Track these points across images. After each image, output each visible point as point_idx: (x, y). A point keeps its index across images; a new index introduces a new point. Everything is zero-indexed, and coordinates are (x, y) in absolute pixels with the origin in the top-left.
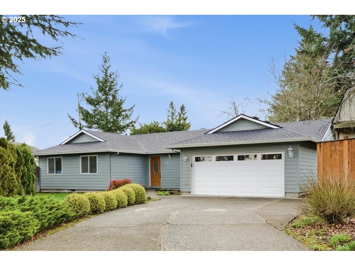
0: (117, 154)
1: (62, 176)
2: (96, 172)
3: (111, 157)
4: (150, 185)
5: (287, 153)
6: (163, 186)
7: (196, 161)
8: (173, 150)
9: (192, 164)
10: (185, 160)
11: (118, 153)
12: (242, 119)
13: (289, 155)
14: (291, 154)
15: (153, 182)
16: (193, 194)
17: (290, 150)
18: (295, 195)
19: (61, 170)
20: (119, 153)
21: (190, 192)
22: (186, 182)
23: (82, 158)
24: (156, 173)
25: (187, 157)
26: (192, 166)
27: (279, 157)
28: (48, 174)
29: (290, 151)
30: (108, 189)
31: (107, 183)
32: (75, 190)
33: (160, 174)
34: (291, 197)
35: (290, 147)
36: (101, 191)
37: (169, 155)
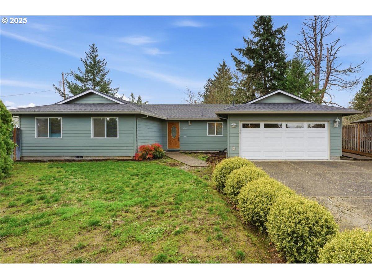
0: (146, 117)
1: (61, 140)
2: (117, 136)
3: (137, 120)
4: (168, 148)
5: (332, 123)
6: (182, 148)
7: (243, 128)
9: (240, 131)
10: (234, 126)
11: (148, 117)
15: (171, 145)
18: (338, 158)
19: (60, 133)
23: (94, 120)
24: (174, 137)
25: (235, 123)
27: (323, 126)
28: (36, 137)
29: (337, 122)
30: (135, 155)
31: (132, 148)
32: (82, 157)
33: (179, 138)
34: (335, 159)
35: (337, 119)
36: (124, 157)
37: (189, 122)
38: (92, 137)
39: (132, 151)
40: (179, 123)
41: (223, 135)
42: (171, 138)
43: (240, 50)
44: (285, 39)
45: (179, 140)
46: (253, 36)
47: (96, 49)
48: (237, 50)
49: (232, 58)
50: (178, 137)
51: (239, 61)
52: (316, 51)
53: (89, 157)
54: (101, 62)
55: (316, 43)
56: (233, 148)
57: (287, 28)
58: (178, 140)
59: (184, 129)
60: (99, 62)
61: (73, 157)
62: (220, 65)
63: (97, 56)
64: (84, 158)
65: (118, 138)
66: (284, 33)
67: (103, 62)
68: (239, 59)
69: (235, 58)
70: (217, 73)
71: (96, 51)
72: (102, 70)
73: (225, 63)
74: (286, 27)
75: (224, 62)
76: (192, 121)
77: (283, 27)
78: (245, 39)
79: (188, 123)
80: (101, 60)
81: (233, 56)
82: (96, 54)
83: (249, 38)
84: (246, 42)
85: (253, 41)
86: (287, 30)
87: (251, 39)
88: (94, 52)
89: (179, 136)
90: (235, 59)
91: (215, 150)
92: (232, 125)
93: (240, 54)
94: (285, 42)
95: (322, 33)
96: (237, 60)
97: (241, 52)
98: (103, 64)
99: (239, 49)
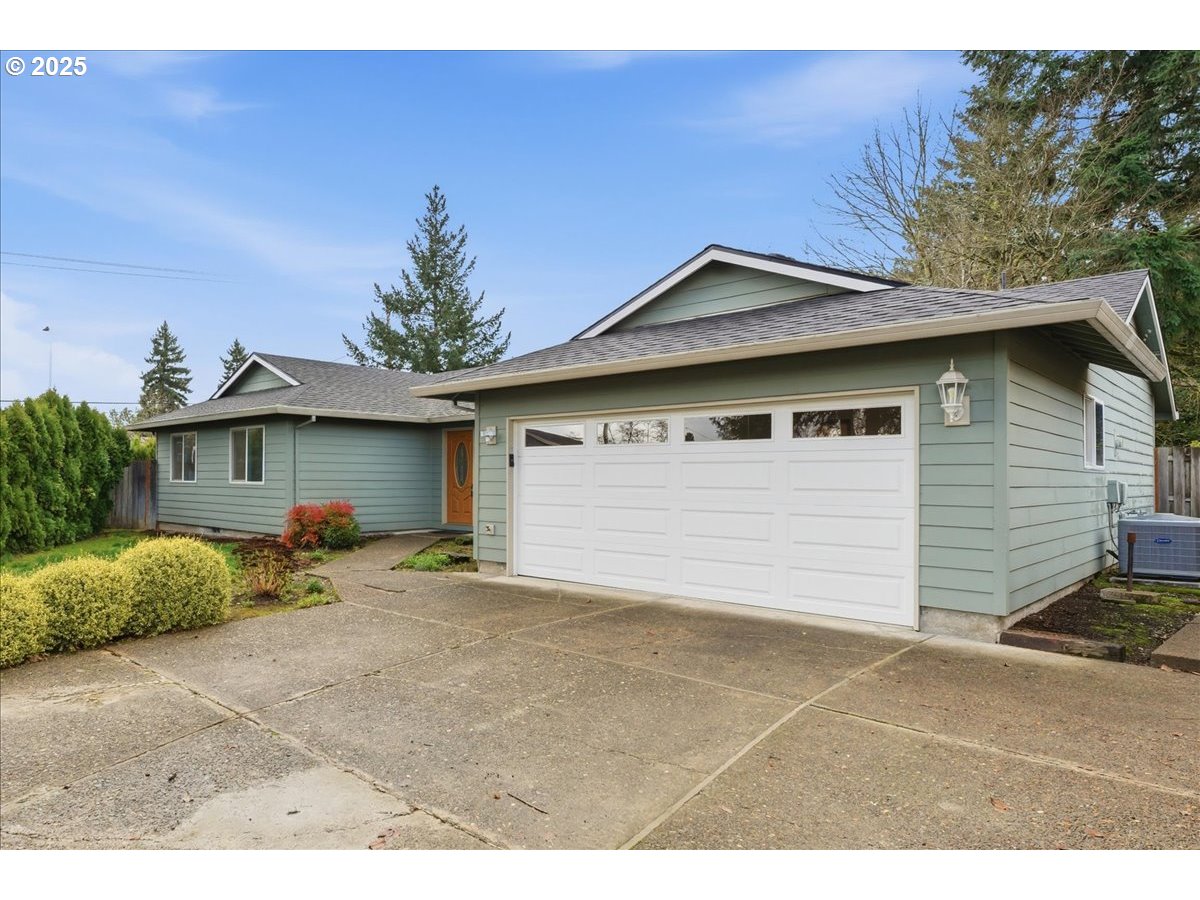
0: (310, 421)
1: (196, 486)
2: (261, 480)
3: (297, 431)
4: (444, 520)
5: (932, 401)
7: (527, 446)
8: (456, 404)
9: (511, 457)
10: (487, 440)
11: (313, 419)
12: (715, 267)
13: (943, 411)
14: (954, 405)
15: (454, 512)
16: (515, 574)
17: (951, 385)
18: (978, 629)
19: (194, 471)
20: (317, 417)
21: (504, 564)
22: (491, 526)
23: (236, 434)
24: (461, 484)
25: (494, 428)
26: (512, 464)
28: (172, 480)
29: (953, 391)
31: (283, 513)
32: (219, 530)
34: (958, 634)
35: (948, 370)
38: (231, 482)
42: (455, 486)
64: (221, 534)
65: (263, 482)
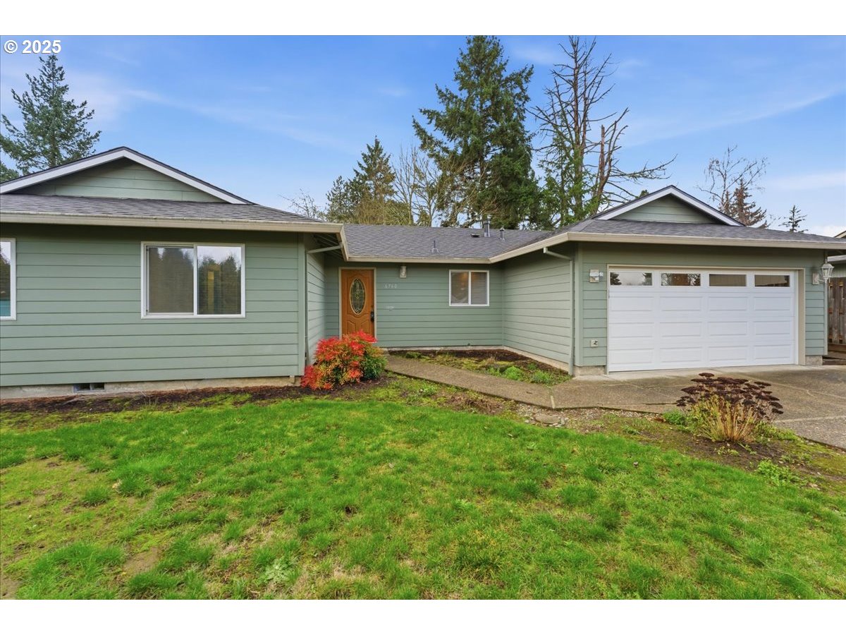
2: (238, 311)
3: (307, 256)
5: (809, 274)
11: (339, 246)
17: (826, 269)
19: (8, 299)
21: (604, 366)
22: (596, 341)
23: (151, 252)
25: (598, 271)
30: (302, 373)
31: (294, 349)
32: (100, 386)
33: (373, 313)
34: (813, 364)
36: (264, 380)
37: (404, 269)
38: (143, 315)
39: (294, 359)
40: (373, 271)
41: (488, 305)
42: (349, 312)
43: (431, 114)
44: (527, 98)
45: (372, 320)
46: (457, 85)
47: (60, 72)
48: (425, 112)
49: (414, 131)
50: (371, 310)
51: (430, 138)
52: (578, 132)
53: (131, 385)
54: (74, 107)
55: (577, 114)
56: (593, 341)
57: (532, 76)
58: (369, 318)
59: (386, 287)
60: (70, 106)
61: (63, 388)
62: (369, 147)
63: (64, 89)
64: (109, 391)
65: (243, 314)
66: (525, 86)
67: (81, 110)
68: (429, 134)
69: (421, 129)
70: (360, 165)
71: (62, 75)
72: (76, 131)
73: (380, 145)
74: (530, 73)
75: (377, 143)
76: (410, 266)
77: (523, 72)
78: (440, 91)
79: (399, 273)
80: (77, 103)
81: (417, 126)
82: (62, 84)
83: (447, 90)
84: (442, 96)
85: (456, 97)
86: (532, 78)
87: (452, 92)
88: (54, 77)
89: (373, 306)
90: (421, 132)
91: (469, 345)
92: (591, 275)
93: (431, 122)
94: (527, 105)
95: (587, 96)
96: (426, 135)
97: (432, 119)
98: (81, 113)
99: (428, 111)
